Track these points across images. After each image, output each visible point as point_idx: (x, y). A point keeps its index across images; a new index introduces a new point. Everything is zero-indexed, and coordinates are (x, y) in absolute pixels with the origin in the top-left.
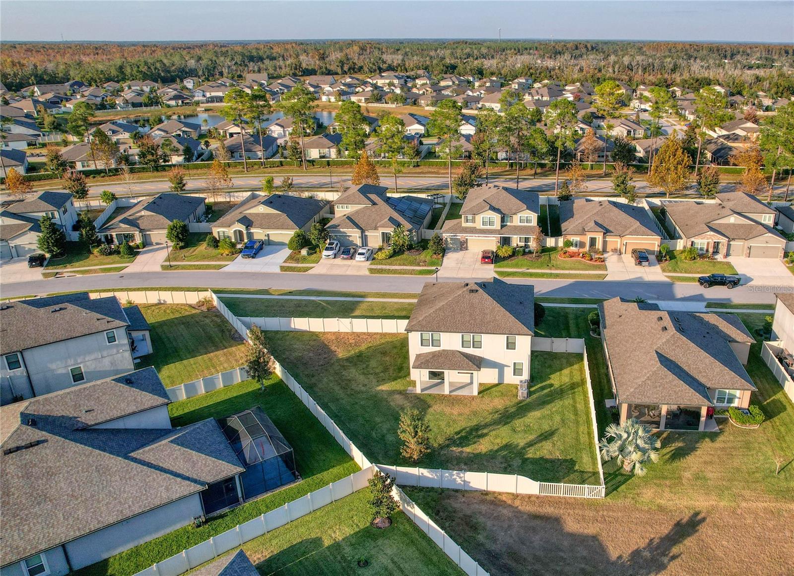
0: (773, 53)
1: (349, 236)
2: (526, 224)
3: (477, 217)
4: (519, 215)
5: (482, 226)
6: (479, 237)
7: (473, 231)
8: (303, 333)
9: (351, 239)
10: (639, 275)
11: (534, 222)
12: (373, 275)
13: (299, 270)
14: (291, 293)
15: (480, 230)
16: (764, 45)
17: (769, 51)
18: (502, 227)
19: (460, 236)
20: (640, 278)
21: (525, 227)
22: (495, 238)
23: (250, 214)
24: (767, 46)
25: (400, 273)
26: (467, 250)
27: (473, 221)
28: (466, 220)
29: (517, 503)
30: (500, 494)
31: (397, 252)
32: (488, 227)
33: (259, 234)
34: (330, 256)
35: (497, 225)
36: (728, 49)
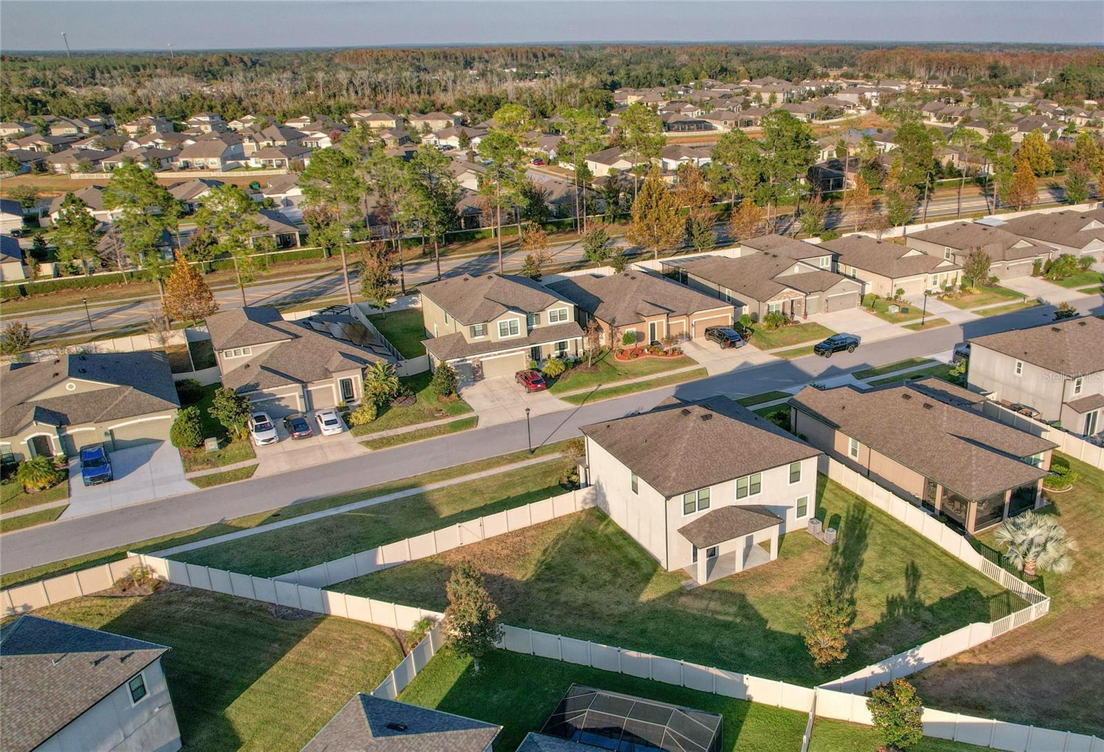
0: (519, 57)
1: (280, 399)
2: (559, 322)
3: (489, 325)
4: (549, 311)
5: (500, 337)
6: (499, 354)
7: (488, 347)
8: (403, 566)
9: (283, 403)
10: (741, 361)
11: (570, 318)
12: (379, 450)
13: (235, 476)
14: (276, 516)
15: (498, 343)
16: (505, 47)
17: (512, 55)
18: (529, 331)
19: (470, 359)
20: (745, 363)
21: (559, 327)
22: (523, 352)
23: (44, 401)
24: (508, 48)
25: (421, 437)
26: (483, 379)
27: (485, 331)
28: (473, 333)
29: (984, 659)
30: (955, 657)
31: (382, 406)
32: (510, 337)
33: (86, 434)
34: (272, 439)
35: (522, 333)
36: (458, 55)
